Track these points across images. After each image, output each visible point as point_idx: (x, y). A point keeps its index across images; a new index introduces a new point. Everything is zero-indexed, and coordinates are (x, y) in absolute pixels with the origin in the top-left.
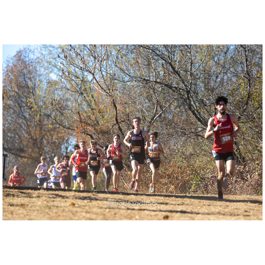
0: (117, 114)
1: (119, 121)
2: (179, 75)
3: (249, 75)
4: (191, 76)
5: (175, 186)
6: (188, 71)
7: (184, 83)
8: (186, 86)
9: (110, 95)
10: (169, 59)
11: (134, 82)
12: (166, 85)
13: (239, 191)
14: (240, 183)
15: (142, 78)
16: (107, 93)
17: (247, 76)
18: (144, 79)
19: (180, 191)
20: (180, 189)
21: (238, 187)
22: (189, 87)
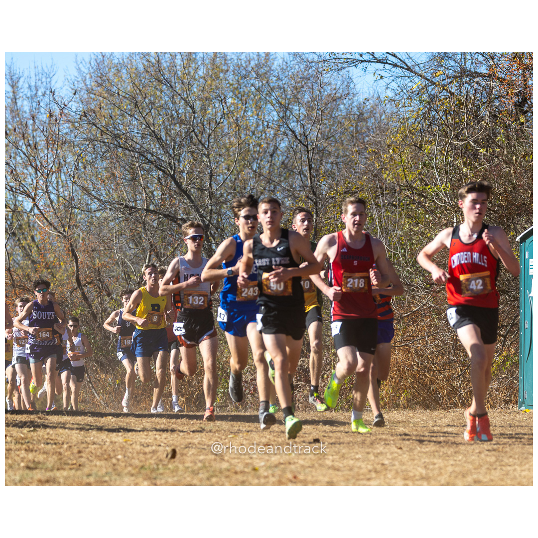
0: (78, 271)
1: (83, 283)
2: (189, 197)
3: (314, 193)
4: (211, 199)
5: (186, 398)
6: (206, 190)
7: (197, 211)
8: (201, 216)
9: (65, 236)
10: (171, 169)
11: (108, 211)
12: (165, 216)
13: (301, 403)
14: (304, 390)
15: (122, 204)
16: (59, 232)
17: (311, 195)
18: (126, 206)
19: (196, 406)
20: (195, 403)
21: (300, 396)
22: (208, 218)
